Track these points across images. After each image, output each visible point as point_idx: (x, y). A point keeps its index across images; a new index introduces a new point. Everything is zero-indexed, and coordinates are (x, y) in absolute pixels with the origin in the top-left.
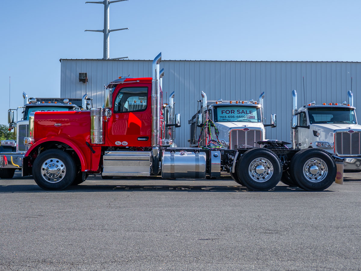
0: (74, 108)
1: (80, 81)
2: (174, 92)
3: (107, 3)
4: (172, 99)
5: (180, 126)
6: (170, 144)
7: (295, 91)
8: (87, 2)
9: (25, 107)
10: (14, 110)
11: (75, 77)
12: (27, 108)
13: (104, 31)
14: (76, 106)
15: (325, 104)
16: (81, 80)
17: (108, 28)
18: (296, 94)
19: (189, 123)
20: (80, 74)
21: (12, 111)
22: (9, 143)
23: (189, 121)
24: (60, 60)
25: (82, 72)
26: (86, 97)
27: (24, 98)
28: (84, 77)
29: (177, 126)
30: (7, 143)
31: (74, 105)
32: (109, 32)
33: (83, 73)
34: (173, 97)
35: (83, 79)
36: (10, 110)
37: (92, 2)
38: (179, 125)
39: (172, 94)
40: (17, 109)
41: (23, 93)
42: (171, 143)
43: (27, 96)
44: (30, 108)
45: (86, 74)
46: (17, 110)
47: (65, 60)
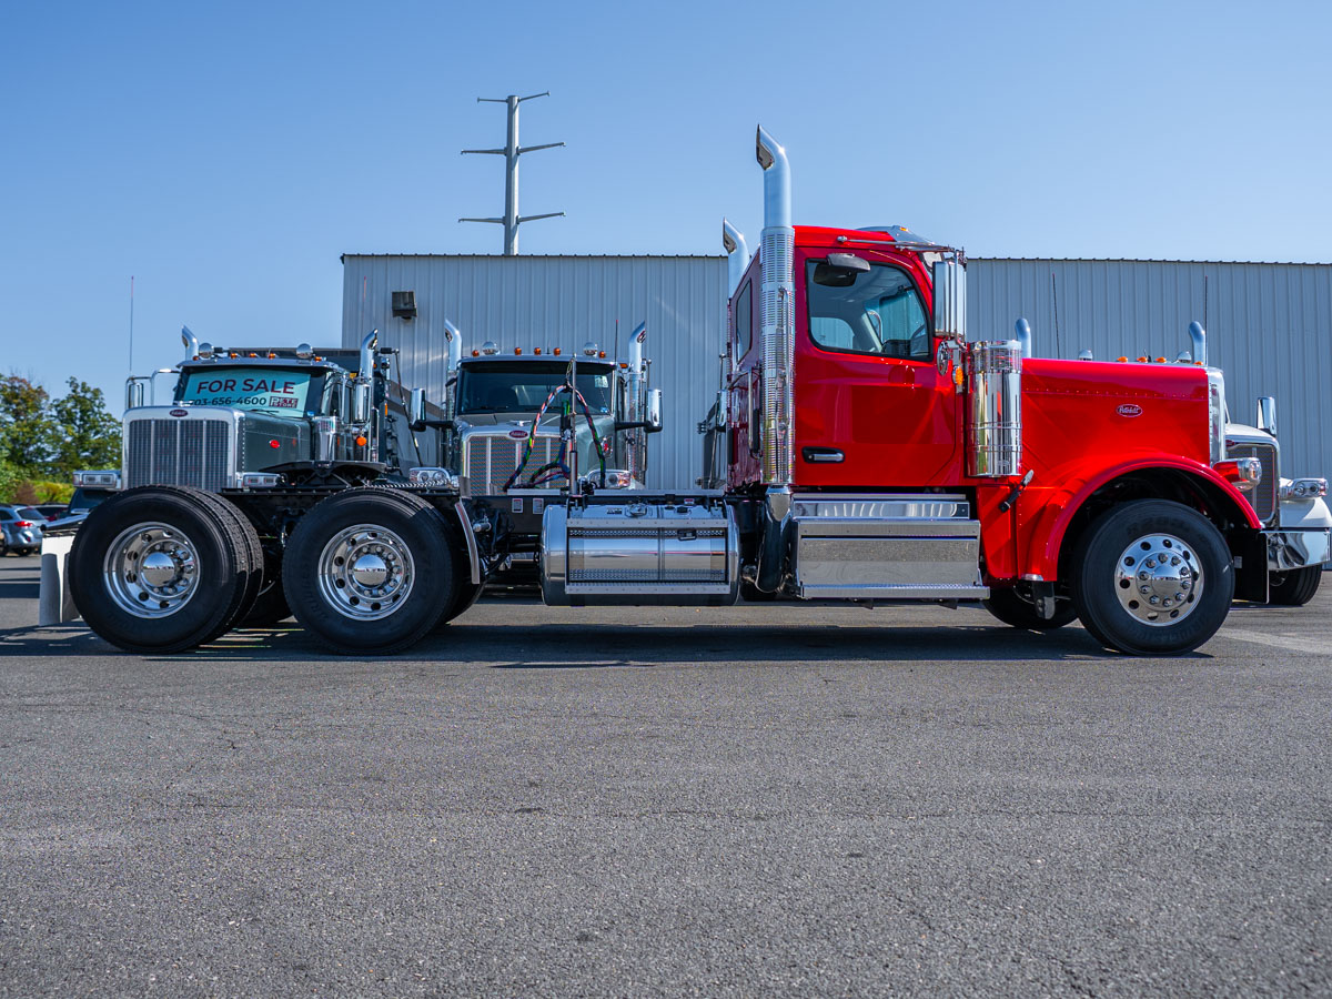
0: (329, 374)
1: (394, 316)
2: (643, 325)
3: (514, 152)
4: (639, 345)
5: (659, 429)
6: (621, 483)
7: (1025, 321)
8: (465, 152)
9: (180, 370)
10: (143, 381)
11: (381, 305)
12: (185, 375)
13: (506, 220)
14: (336, 366)
15: (1124, 361)
16: (397, 312)
17: (516, 213)
18: (1028, 330)
19: (700, 432)
20: (394, 294)
21: (138, 382)
22: (98, 479)
23: (700, 425)
24: (342, 258)
25: (403, 290)
26: (373, 342)
27: (186, 345)
28: (405, 304)
29: (649, 428)
30: (91, 479)
31: (330, 365)
32: (518, 223)
33: (404, 293)
34: (642, 340)
35: (404, 309)
36: (133, 379)
37: (477, 152)
38: (656, 424)
39: (639, 332)
40: (154, 375)
41: (183, 332)
42: (626, 482)
43: (194, 340)
44: (194, 373)
45: (411, 294)
46: (151, 379)
47: (355, 259)
